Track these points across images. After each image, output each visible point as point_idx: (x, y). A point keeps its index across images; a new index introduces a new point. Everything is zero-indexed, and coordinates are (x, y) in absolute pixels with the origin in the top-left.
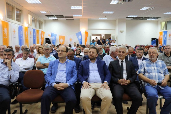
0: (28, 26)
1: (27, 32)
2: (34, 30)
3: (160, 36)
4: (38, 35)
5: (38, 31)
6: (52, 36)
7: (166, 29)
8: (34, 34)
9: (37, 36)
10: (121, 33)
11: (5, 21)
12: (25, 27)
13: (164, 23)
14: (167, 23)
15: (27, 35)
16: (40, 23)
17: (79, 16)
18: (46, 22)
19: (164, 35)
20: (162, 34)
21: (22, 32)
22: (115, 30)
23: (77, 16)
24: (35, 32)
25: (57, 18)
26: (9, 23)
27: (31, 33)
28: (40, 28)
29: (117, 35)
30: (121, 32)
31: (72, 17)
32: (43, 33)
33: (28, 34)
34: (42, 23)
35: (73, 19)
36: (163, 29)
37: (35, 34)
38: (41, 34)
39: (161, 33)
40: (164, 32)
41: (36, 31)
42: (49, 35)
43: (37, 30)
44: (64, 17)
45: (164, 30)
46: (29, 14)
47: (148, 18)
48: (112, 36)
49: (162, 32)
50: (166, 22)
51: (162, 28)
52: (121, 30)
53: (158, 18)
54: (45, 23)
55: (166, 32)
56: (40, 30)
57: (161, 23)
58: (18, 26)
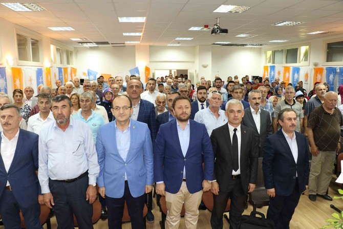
0: (51, 64)
1: (50, 76)
2: (60, 69)
3: (265, 72)
4: (66, 76)
5: (66, 69)
6: (89, 76)
7: (274, 62)
8: (61, 77)
9: (65, 78)
10: (204, 69)
11: (16, 66)
12: (47, 68)
13: (269, 53)
14: (274, 53)
15: (49, 80)
16: (69, 54)
17: (136, 42)
18: (78, 51)
19: (271, 72)
20: (267, 71)
21: (42, 78)
22: (194, 62)
23: (132, 42)
24: (62, 72)
25: (96, 45)
26: (22, 68)
27: (55, 76)
28: (68, 63)
29: (197, 72)
30: (205, 67)
31: (124, 44)
32: (74, 71)
33: (51, 79)
34: (71, 53)
35: (124, 46)
36: (269, 62)
37: (62, 75)
38: (71, 73)
39: (266, 68)
40: (270, 66)
41: (63, 70)
42: (84, 74)
43: (64, 68)
44: (109, 44)
45: (271, 64)
46: (51, 44)
47: (246, 45)
48: (190, 73)
49: (268, 67)
50: (273, 51)
51: (268, 60)
52: (205, 64)
53: (261, 45)
54: (76, 54)
55: (273, 68)
56: (69, 67)
57: (266, 53)
58: (36, 69)
